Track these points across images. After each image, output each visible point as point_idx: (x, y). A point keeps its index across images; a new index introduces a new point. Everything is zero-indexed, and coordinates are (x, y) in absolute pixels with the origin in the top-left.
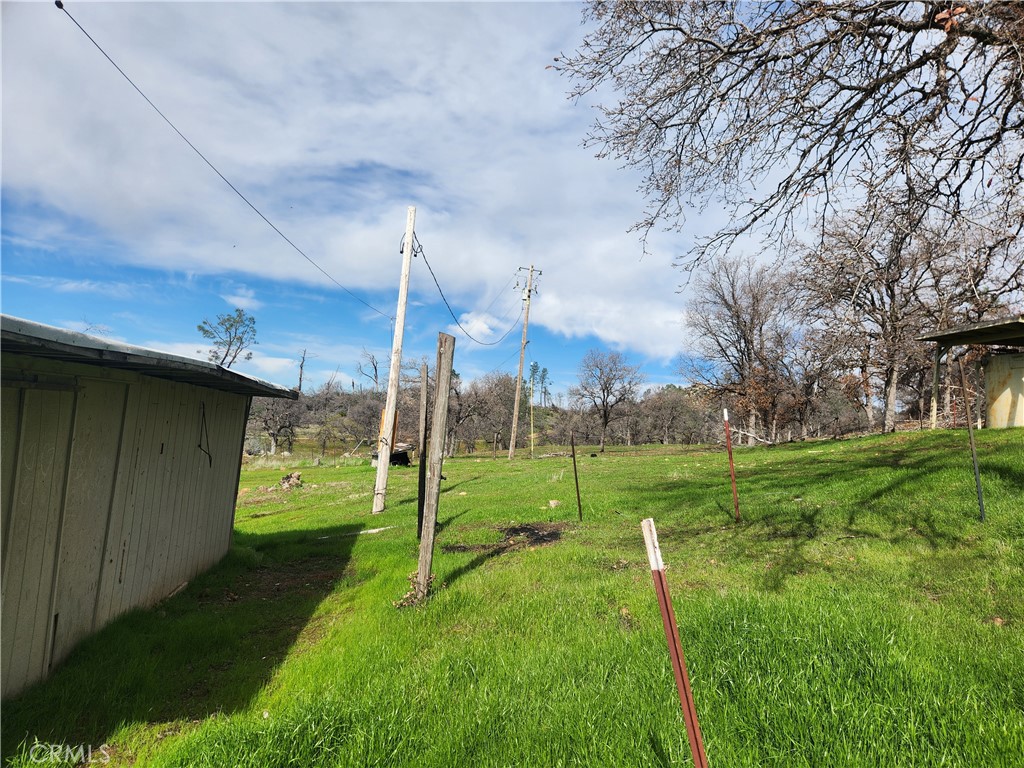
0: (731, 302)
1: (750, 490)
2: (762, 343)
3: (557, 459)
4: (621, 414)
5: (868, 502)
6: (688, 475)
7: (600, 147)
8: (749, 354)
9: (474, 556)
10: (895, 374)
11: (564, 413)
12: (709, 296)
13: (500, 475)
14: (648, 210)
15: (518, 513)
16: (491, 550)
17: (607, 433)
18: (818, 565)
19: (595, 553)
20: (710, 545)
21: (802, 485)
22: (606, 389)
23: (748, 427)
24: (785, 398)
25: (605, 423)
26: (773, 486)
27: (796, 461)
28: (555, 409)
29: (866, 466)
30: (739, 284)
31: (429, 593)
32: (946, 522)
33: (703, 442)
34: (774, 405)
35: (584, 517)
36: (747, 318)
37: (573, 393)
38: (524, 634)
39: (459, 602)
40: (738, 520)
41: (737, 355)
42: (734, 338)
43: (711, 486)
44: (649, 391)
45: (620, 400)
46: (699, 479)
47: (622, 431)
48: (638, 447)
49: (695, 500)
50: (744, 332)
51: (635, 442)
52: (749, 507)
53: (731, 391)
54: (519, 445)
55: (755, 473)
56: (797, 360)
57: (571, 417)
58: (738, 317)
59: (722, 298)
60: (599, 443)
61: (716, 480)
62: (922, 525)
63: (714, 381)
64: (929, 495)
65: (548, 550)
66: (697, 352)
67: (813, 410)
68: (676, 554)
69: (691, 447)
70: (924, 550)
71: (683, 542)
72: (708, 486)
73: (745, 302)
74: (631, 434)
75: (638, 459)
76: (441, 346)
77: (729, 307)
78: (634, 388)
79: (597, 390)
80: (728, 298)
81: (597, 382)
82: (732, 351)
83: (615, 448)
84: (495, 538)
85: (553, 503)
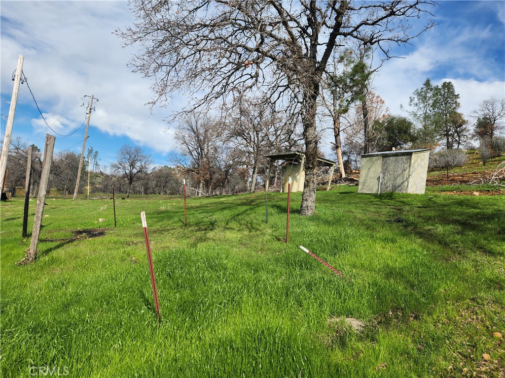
0: (196, 130)
1: (194, 214)
2: (208, 150)
3: (102, 200)
4: (139, 179)
5: (234, 218)
6: (169, 208)
7: (134, 68)
8: (202, 155)
9: (58, 243)
10: (257, 169)
11: (107, 176)
12: (186, 126)
13: (70, 207)
14: (153, 97)
15: (82, 224)
16: (67, 241)
17: (131, 188)
18: (211, 239)
19: (122, 239)
20: (173, 234)
21: (214, 212)
22: (132, 165)
23: (199, 188)
24: (217, 176)
25: (131, 183)
26: (203, 212)
27: (215, 203)
28: (102, 173)
29: (239, 205)
30: (199, 122)
31: (36, 258)
32: (257, 224)
33: (180, 194)
34: (211, 179)
35: (117, 225)
36: (202, 138)
37: (114, 166)
38: (87, 270)
39: (53, 261)
40: (186, 225)
41: (197, 155)
42: (196, 147)
43: (179, 212)
44: (155, 168)
45: (139, 171)
46: (174, 210)
47: (139, 188)
48: (147, 196)
49: (170, 218)
50: (200, 144)
51: (146, 193)
52: (192, 220)
53: (193, 171)
54: (80, 192)
55: (198, 207)
56: (223, 159)
57: (111, 178)
58: (198, 137)
59: (192, 127)
60: (126, 193)
61: (181, 210)
62: (249, 225)
63: (185, 166)
64: (254, 215)
65: (98, 239)
66: (179, 151)
67: (228, 182)
68: (159, 238)
69: (173, 196)
70: (246, 233)
71: (162, 234)
72: (177, 213)
73: (202, 131)
74: (144, 189)
75: (146, 201)
76: (48, 141)
77: (195, 133)
78: (147, 166)
79: (127, 165)
80: (194, 128)
81: (127, 161)
82: (195, 153)
83: (134, 196)
84: (69, 235)
85: (101, 220)
